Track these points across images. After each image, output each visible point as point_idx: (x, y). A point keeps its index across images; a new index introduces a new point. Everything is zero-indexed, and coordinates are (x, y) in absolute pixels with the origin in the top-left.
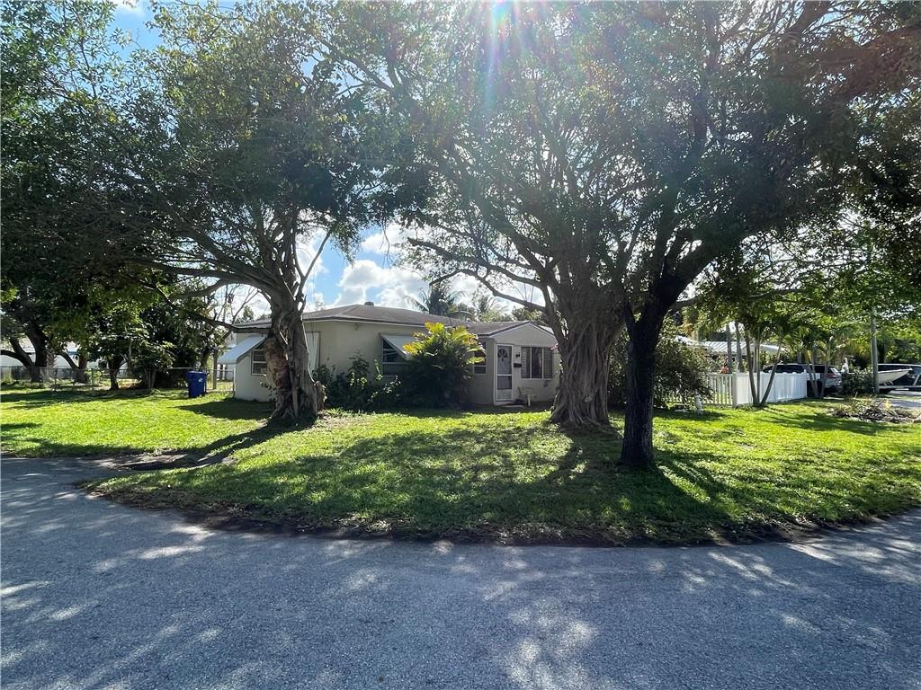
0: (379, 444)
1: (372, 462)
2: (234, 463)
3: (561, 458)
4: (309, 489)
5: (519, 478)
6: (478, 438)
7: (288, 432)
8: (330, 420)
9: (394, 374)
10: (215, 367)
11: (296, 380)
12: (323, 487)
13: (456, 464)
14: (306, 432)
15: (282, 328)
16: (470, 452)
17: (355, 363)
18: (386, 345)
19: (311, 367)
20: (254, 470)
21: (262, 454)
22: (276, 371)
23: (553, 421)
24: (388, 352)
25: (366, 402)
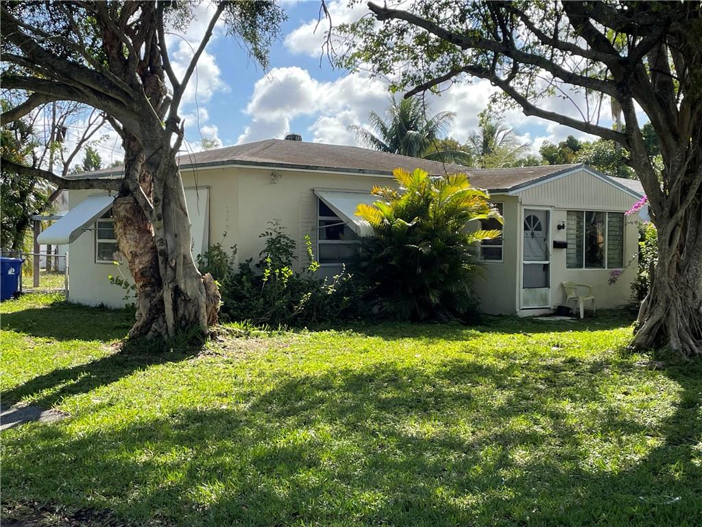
0: (318, 388)
1: (307, 423)
2: (60, 422)
3: (666, 420)
4: (193, 477)
5: (591, 461)
6: (499, 379)
7: (157, 363)
8: (229, 341)
9: (341, 260)
10: (37, 249)
11: (169, 271)
12: (218, 473)
13: (465, 431)
14: (188, 365)
15: (143, 179)
16: (488, 408)
17: (272, 242)
18: (324, 209)
19: (195, 249)
20: (96, 435)
21: (110, 405)
22: (134, 255)
23: (639, 348)
24: (327, 223)
25: (291, 309)
